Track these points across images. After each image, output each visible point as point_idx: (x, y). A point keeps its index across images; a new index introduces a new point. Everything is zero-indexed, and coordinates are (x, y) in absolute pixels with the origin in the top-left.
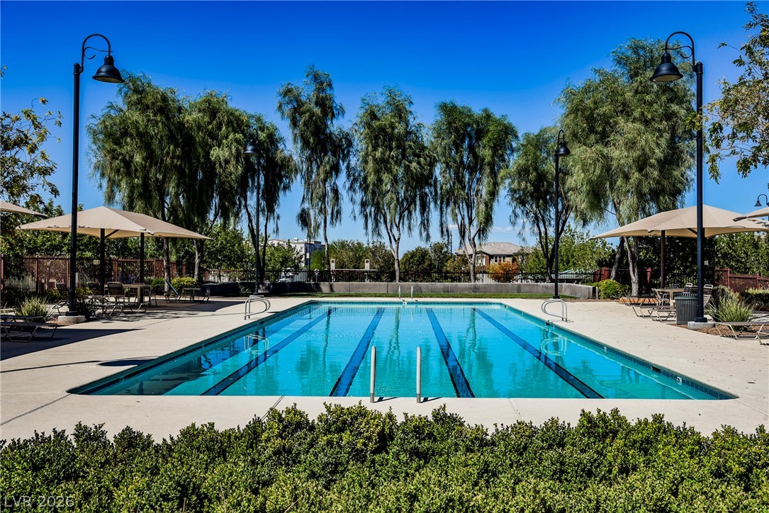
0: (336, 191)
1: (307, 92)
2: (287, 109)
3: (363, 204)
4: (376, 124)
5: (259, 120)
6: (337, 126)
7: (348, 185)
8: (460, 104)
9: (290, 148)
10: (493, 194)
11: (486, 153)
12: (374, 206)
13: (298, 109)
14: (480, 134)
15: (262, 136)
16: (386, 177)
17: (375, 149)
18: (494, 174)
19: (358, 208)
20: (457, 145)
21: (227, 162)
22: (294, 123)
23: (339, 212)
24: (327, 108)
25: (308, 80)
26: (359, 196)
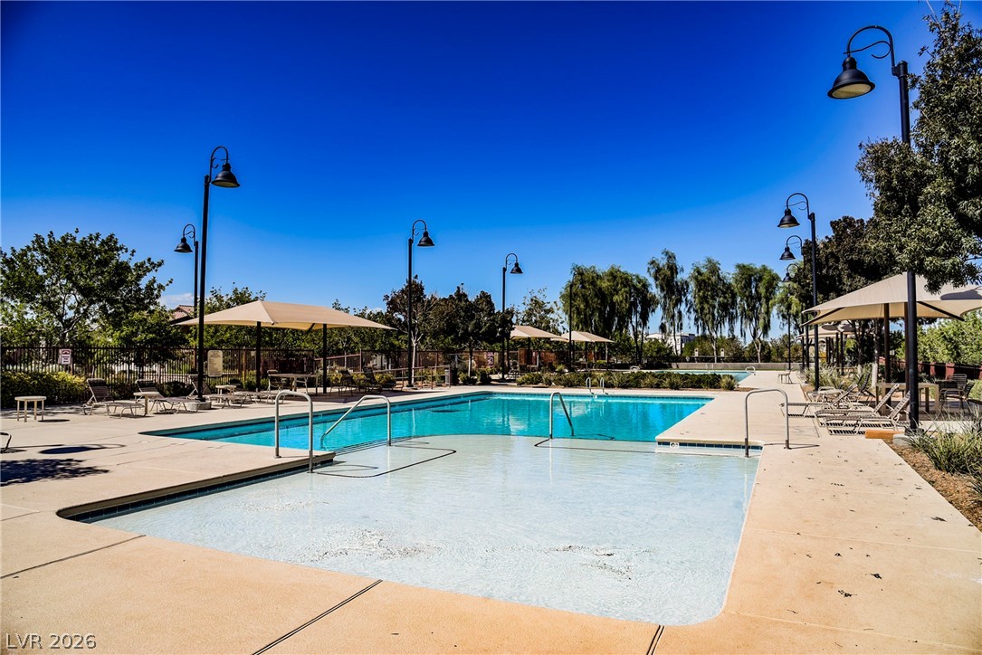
0: (680, 313)
1: (663, 262)
2: (652, 271)
3: (696, 320)
4: (700, 278)
5: (637, 277)
6: (680, 277)
7: (687, 309)
8: (746, 263)
9: (654, 290)
10: (768, 313)
11: (762, 290)
12: (701, 317)
13: (658, 270)
14: (761, 279)
15: (639, 286)
16: (706, 306)
17: (699, 291)
18: (767, 302)
19: (692, 322)
20: (748, 285)
21: (621, 302)
22: (656, 279)
23: (681, 325)
24: (673, 269)
25: (663, 256)
26: (693, 315)
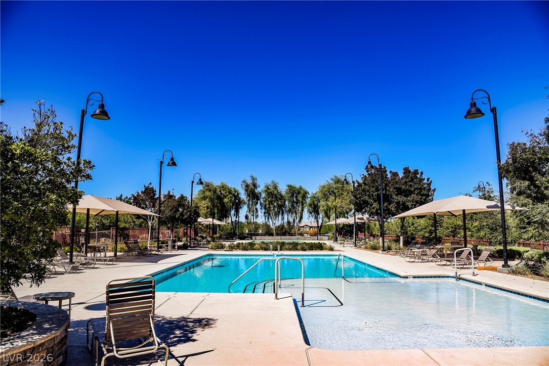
0: (257, 209)
1: (250, 181)
2: (244, 186)
3: (265, 213)
4: (269, 191)
5: (235, 189)
6: (258, 190)
7: (260, 207)
8: (292, 184)
9: (243, 196)
10: (302, 210)
11: (300, 199)
12: (268, 213)
13: (247, 186)
14: (299, 193)
15: (236, 194)
16: (271, 206)
17: (269, 198)
18: (303, 205)
19: (263, 214)
20: (292, 196)
21: (228, 202)
22: (246, 190)
23: (258, 216)
24: (255, 186)
25: (250, 178)
26: (263, 211)
